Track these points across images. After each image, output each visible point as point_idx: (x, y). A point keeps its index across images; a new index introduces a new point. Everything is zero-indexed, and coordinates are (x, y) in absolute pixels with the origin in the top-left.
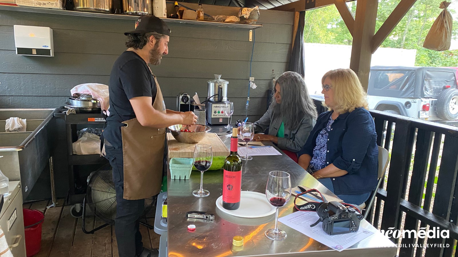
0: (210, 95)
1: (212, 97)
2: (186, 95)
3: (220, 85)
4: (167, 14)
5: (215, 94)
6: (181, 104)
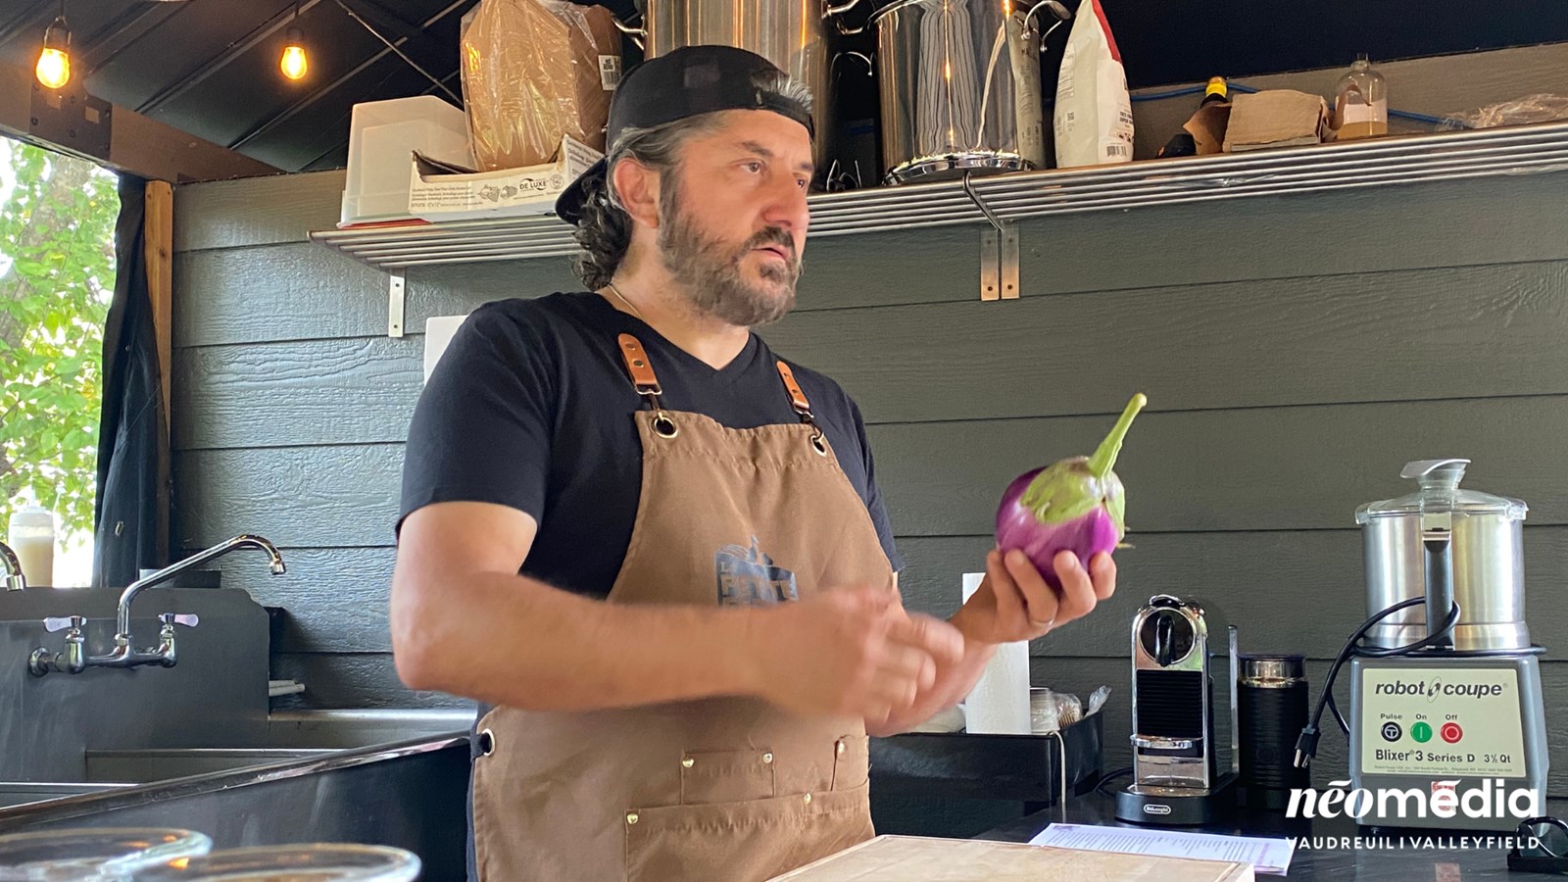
1: (1394, 609)
2: (1175, 604)
3: (1434, 530)
4: (1134, 145)
5: (1402, 599)
6: (1139, 673)
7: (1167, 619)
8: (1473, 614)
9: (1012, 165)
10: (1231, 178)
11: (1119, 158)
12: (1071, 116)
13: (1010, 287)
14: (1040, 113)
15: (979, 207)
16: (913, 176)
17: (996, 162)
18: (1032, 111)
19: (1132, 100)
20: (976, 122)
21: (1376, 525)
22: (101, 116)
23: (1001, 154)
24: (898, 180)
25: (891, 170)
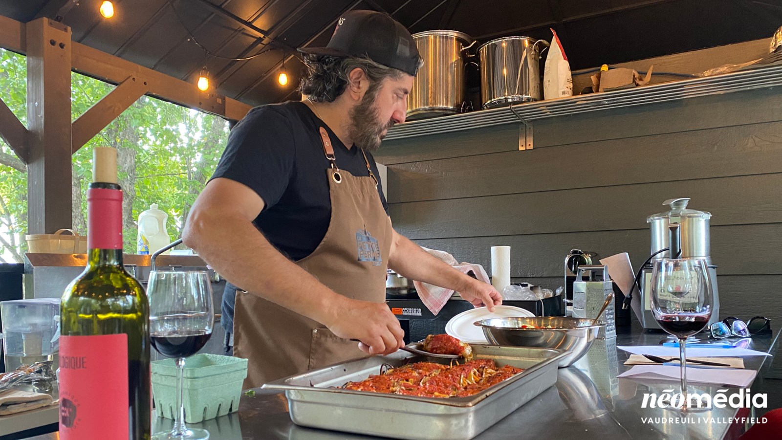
0: (655, 247)
1: (660, 252)
2: (580, 253)
3: (674, 223)
4: (573, 91)
5: (663, 248)
6: (567, 277)
7: (577, 257)
8: (690, 254)
9: (529, 100)
10: (608, 101)
11: (567, 95)
12: (549, 81)
13: (530, 145)
14: (539, 81)
15: (517, 116)
16: (493, 105)
17: (522, 99)
18: (535, 80)
19: (572, 75)
20: (515, 86)
21: (655, 222)
22: (222, 101)
23: (524, 96)
24: (487, 107)
25: (484, 104)
